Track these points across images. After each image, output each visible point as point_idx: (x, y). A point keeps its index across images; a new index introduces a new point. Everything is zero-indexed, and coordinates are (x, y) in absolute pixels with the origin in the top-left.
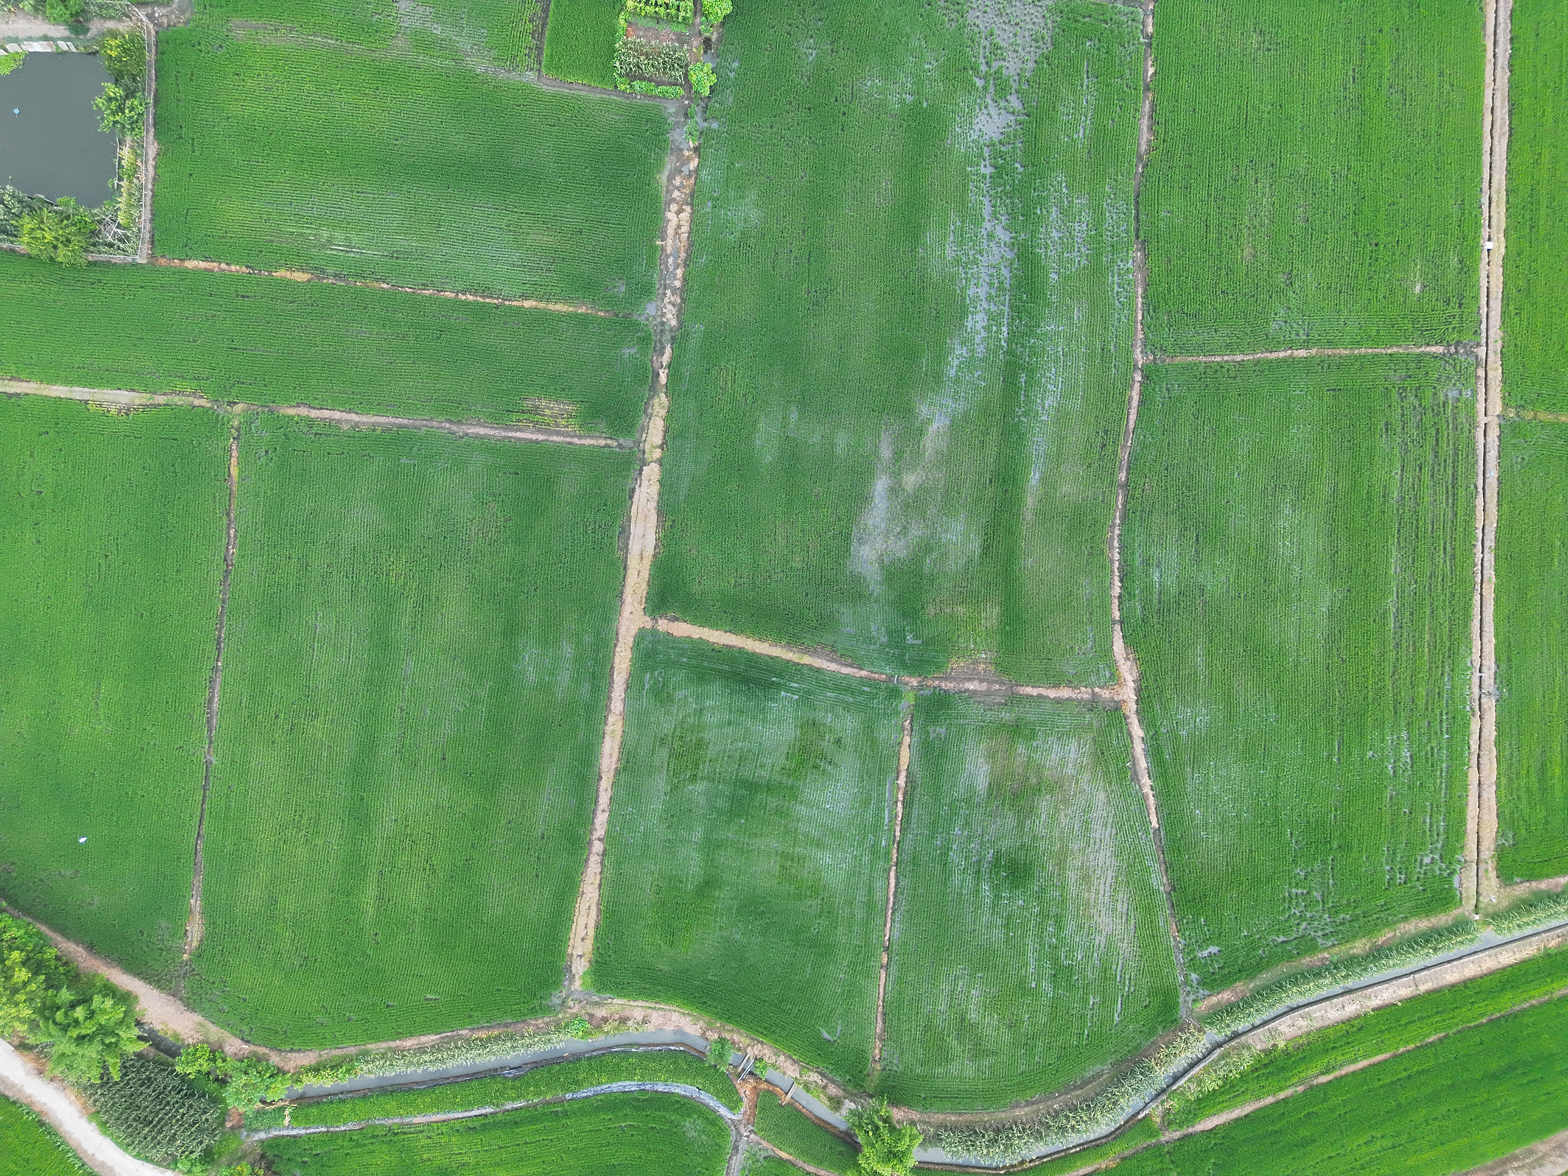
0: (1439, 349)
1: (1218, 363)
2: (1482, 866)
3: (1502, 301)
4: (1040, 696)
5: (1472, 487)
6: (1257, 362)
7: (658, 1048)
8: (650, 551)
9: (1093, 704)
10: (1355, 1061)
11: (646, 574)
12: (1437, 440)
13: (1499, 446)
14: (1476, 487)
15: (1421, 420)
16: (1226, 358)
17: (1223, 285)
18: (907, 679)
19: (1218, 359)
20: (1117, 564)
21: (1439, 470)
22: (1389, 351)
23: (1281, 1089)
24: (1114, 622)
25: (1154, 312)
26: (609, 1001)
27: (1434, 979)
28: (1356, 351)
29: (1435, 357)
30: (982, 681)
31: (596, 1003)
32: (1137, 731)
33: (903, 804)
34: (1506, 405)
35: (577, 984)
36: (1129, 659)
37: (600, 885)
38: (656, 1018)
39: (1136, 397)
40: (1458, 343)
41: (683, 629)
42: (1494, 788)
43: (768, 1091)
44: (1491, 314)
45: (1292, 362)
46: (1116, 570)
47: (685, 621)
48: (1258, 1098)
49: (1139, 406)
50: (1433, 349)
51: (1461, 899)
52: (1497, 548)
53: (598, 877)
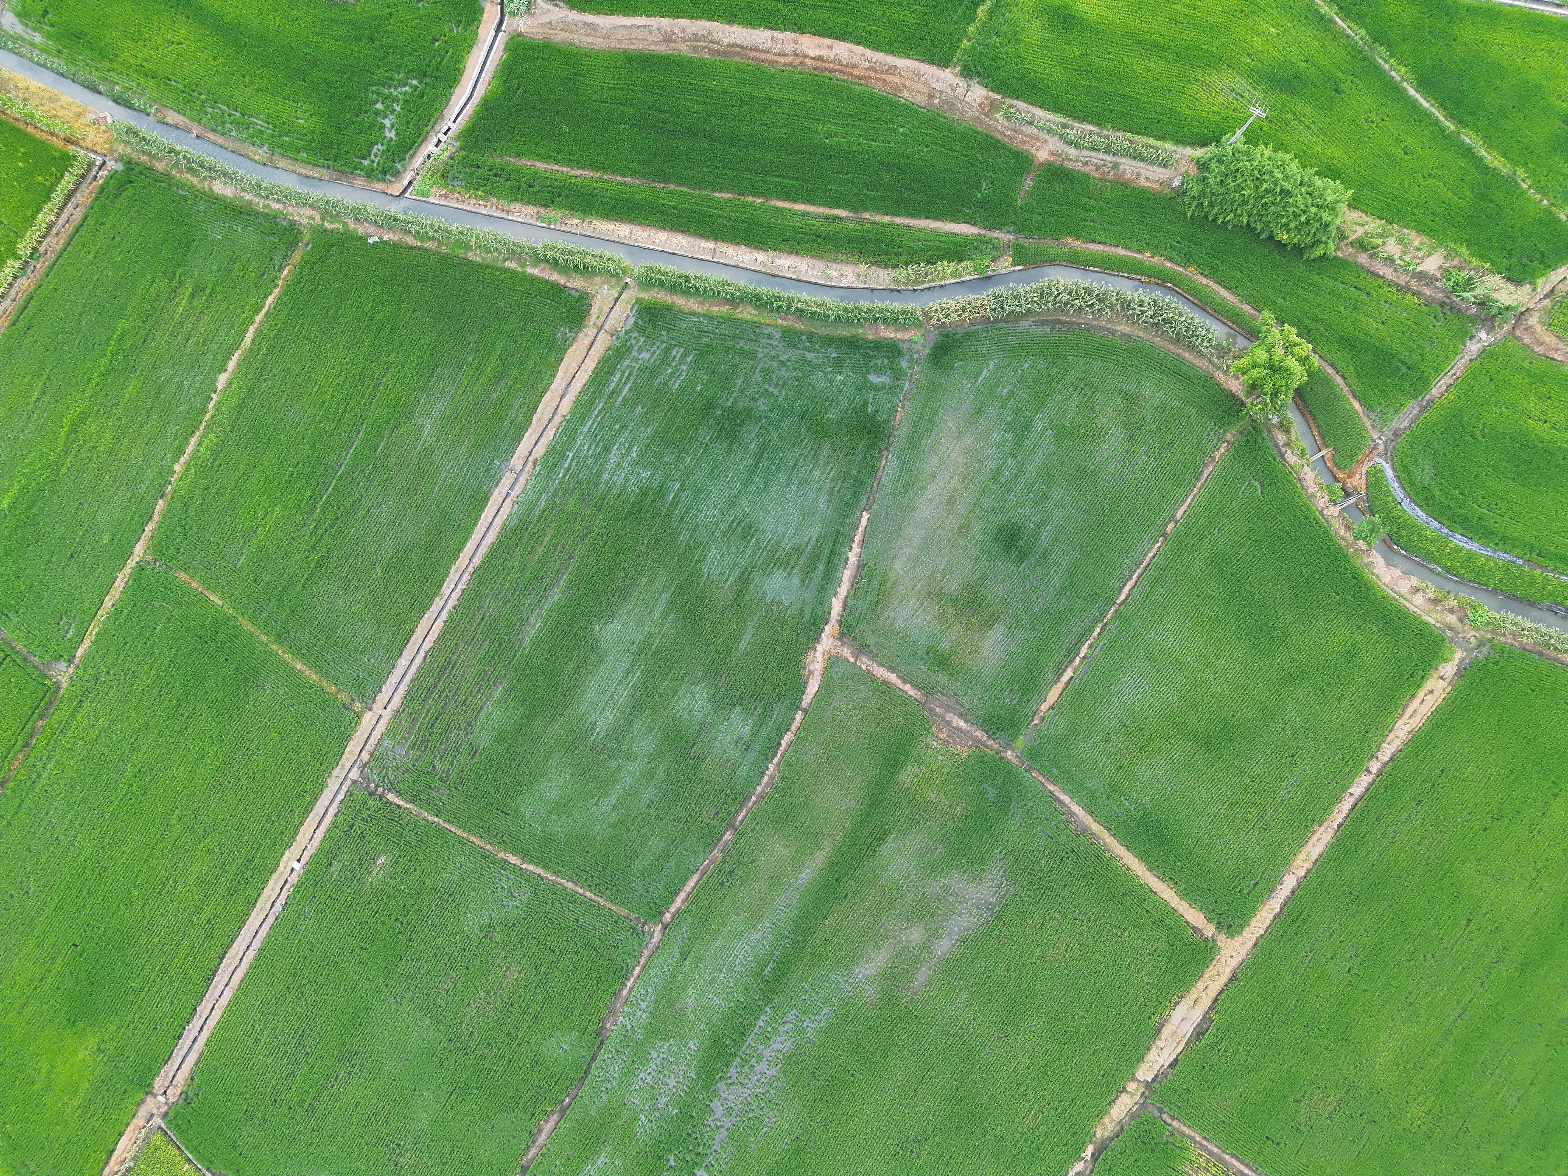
0: (391, 797)
1: (591, 892)
2: (599, 323)
3: (312, 809)
4: (905, 681)
5: (428, 660)
6: (556, 873)
7: (1417, 559)
8: (1185, 1004)
9: (862, 649)
10: (805, 214)
11: (1200, 985)
12: (437, 719)
13: (385, 682)
14: (425, 657)
15: (441, 744)
16: (581, 891)
17: (550, 958)
18: (1015, 761)
19: (588, 894)
20: (776, 760)
21: (449, 691)
22: (436, 819)
23: (884, 225)
24: (805, 711)
25: (622, 967)
26: (1438, 625)
27: (696, 247)
28: (465, 835)
29: (399, 793)
30: (949, 723)
31: (1451, 629)
32: (837, 606)
33: (1079, 653)
34: (359, 716)
35: (1459, 655)
36: (809, 671)
37: (1390, 731)
38: (1404, 586)
39: (679, 900)
40: (371, 794)
41: (1194, 917)
42: (552, 387)
43: (1339, 469)
44: (327, 803)
45: (526, 856)
46: (779, 755)
47: (1187, 923)
48: (909, 227)
49: (681, 891)
50: (397, 801)
51: (634, 305)
52: (435, 594)
53: (1388, 739)
